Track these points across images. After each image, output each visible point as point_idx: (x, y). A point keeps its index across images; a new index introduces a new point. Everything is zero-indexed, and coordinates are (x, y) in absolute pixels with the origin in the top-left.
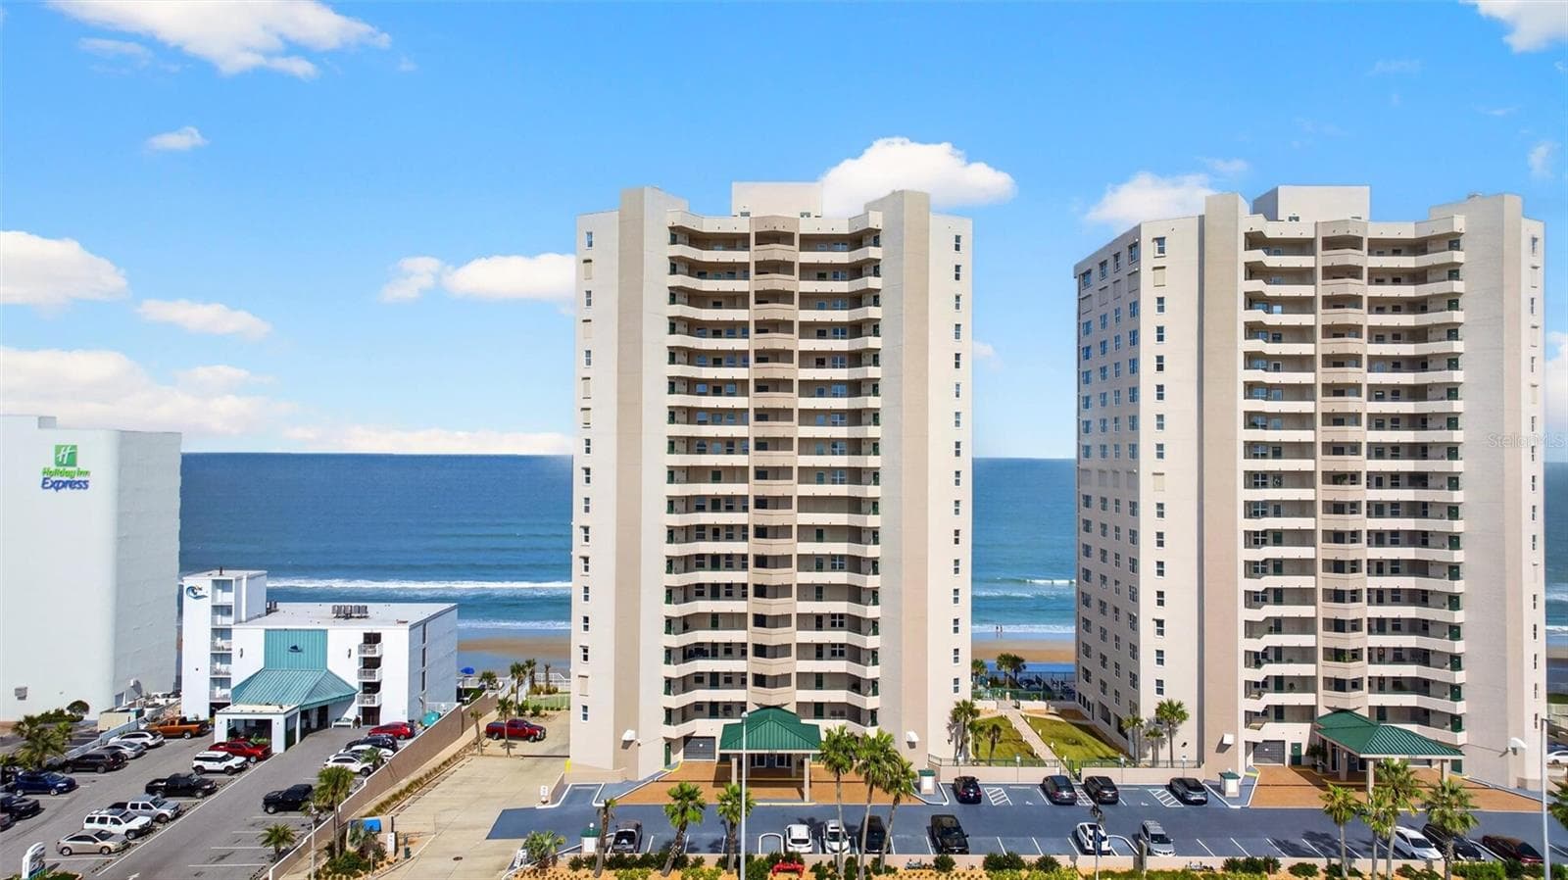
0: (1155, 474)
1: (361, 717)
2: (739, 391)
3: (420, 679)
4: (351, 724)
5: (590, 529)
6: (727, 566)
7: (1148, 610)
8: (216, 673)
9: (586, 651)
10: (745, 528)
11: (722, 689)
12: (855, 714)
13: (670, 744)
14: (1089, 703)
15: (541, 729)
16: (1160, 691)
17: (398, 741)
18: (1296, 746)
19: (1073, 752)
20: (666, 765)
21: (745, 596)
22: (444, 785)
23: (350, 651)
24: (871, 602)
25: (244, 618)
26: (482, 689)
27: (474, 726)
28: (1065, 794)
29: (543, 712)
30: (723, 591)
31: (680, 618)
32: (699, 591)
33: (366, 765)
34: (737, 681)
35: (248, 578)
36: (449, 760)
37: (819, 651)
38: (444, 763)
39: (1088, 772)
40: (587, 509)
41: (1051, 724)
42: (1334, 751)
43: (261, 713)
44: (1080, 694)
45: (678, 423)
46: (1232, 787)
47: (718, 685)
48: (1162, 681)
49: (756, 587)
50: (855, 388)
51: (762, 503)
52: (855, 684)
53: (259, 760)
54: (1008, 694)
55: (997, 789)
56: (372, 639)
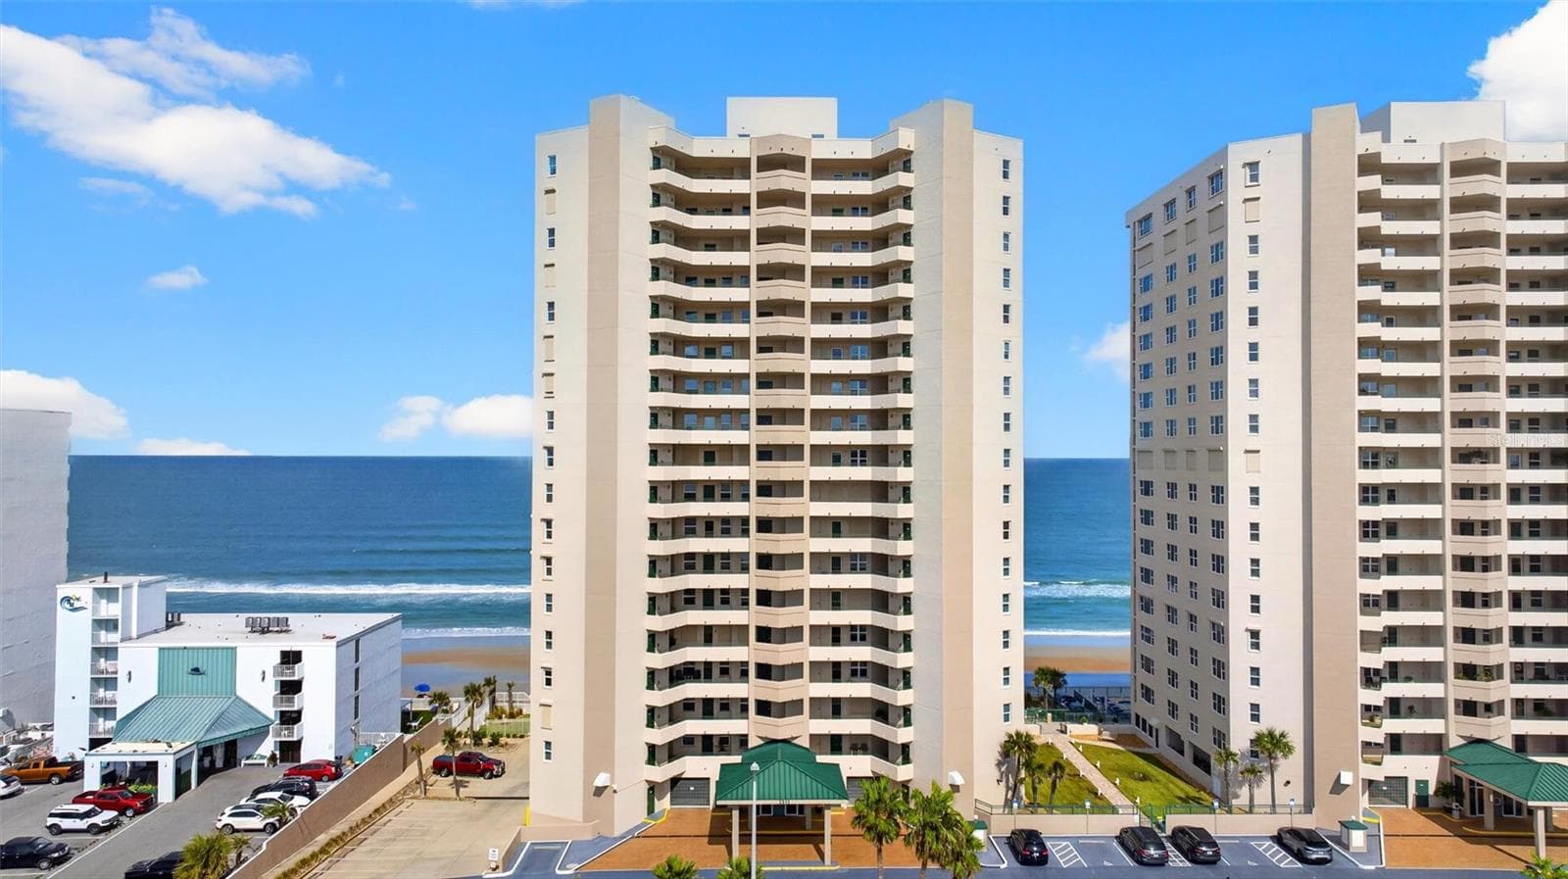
0: (1247, 452)
1: (278, 753)
2: (737, 351)
3: (352, 705)
4: (265, 761)
5: (553, 523)
6: (722, 568)
7: (1239, 619)
8: (97, 702)
9: (548, 673)
10: (745, 520)
11: (717, 718)
12: (880, 748)
13: (653, 790)
14: (1151, 727)
15: (498, 763)
16: (1255, 718)
17: (318, 784)
18: (1422, 784)
19: (1146, 792)
20: (648, 814)
21: (745, 604)
22: (372, 842)
23: (264, 673)
24: (902, 610)
25: (134, 634)
26: (434, 712)
27: (416, 762)
28: (1152, 851)
29: (503, 740)
30: (717, 598)
31: (666, 632)
32: (691, 598)
33: (271, 820)
34: (735, 708)
35: (139, 586)
36: (384, 805)
37: (836, 672)
38: (377, 811)
39: (1175, 821)
40: (549, 498)
41: (1108, 753)
42: (1472, 791)
43: (144, 753)
44: (1137, 717)
45: (662, 390)
46: (1358, 839)
47: (712, 714)
48: (1258, 705)
49: (759, 592)
50: (879, 348)
51: (766, 489)
52: (881, 712)
53: (138, 813)
54: (1049, 715)
55: (1064, 843)
56: (291, 658)
